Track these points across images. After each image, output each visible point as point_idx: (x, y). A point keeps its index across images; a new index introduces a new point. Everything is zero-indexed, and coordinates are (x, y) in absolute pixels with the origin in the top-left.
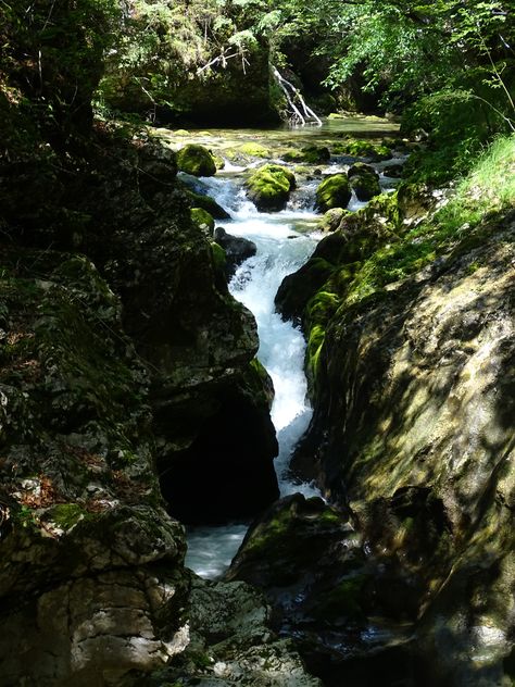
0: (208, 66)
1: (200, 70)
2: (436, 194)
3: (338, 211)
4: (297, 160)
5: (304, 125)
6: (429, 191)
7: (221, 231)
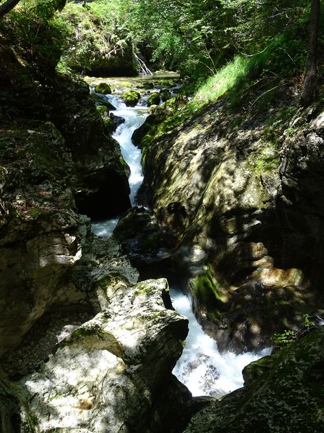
0: (109, 53)
1: (106, 55)
2: (189, 98)
3: (154, 106)
4: (141, 88)
5: (146, 75)
6: (187, 98)
7: (112, 114)
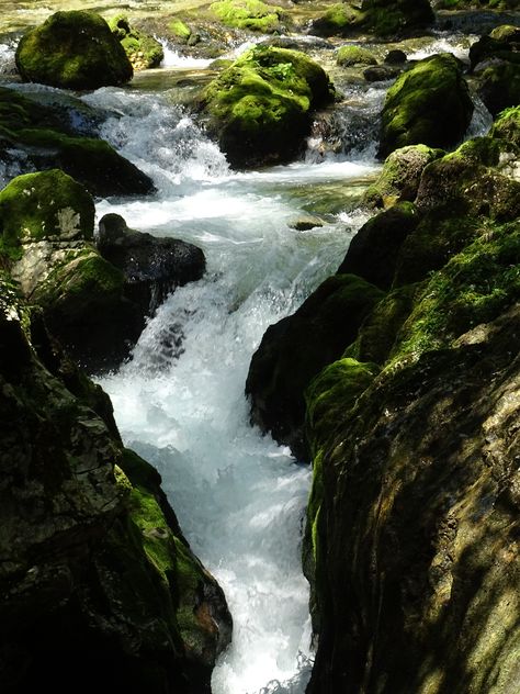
7: (114, 222)
